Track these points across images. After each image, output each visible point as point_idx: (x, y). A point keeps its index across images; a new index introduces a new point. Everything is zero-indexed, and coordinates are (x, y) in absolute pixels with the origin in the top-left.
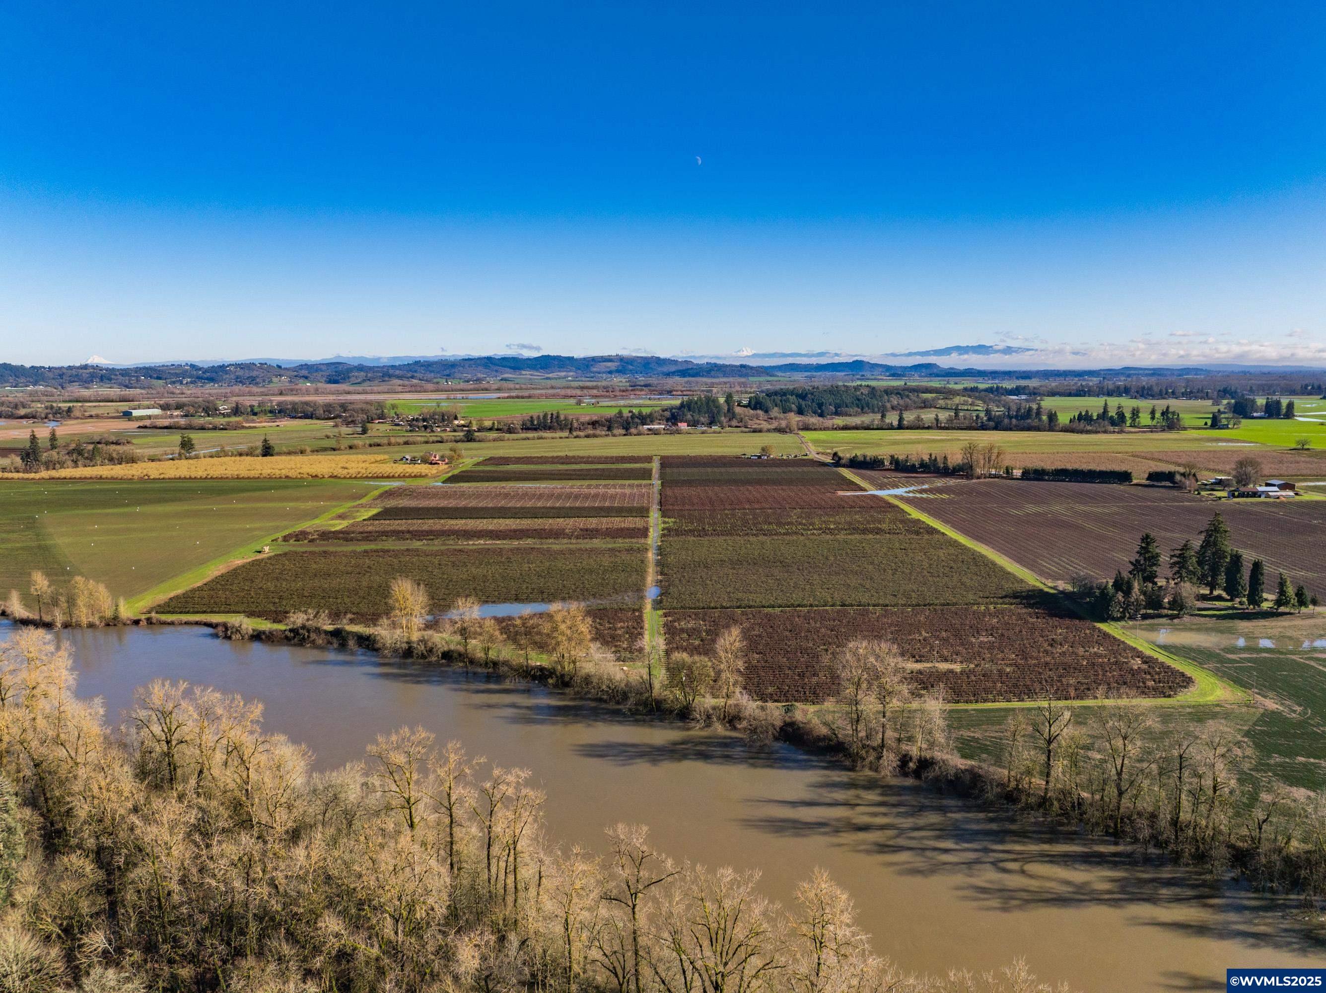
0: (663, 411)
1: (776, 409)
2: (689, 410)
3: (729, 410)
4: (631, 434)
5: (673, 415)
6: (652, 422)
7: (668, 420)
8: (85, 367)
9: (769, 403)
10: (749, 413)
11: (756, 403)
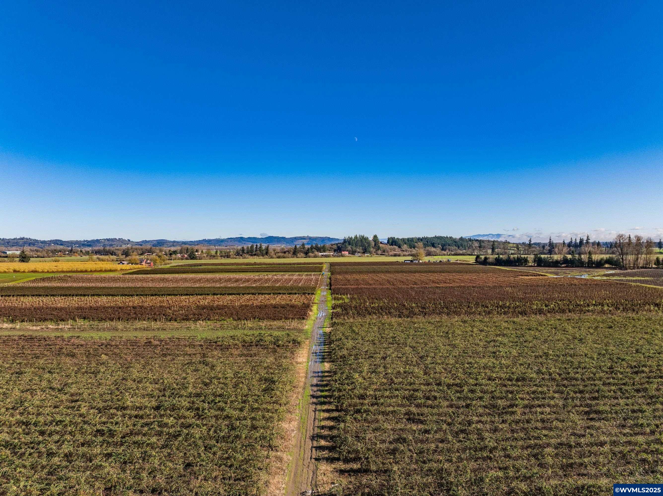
1: (405, 245)
2: (349, 244)
3: (375, 245)
4: (309, 257)
5: (338, 247)
6: (324, 251)
7: (335, 251)
9: (400, 242)
10: (388, 247)
11: (393, 242)
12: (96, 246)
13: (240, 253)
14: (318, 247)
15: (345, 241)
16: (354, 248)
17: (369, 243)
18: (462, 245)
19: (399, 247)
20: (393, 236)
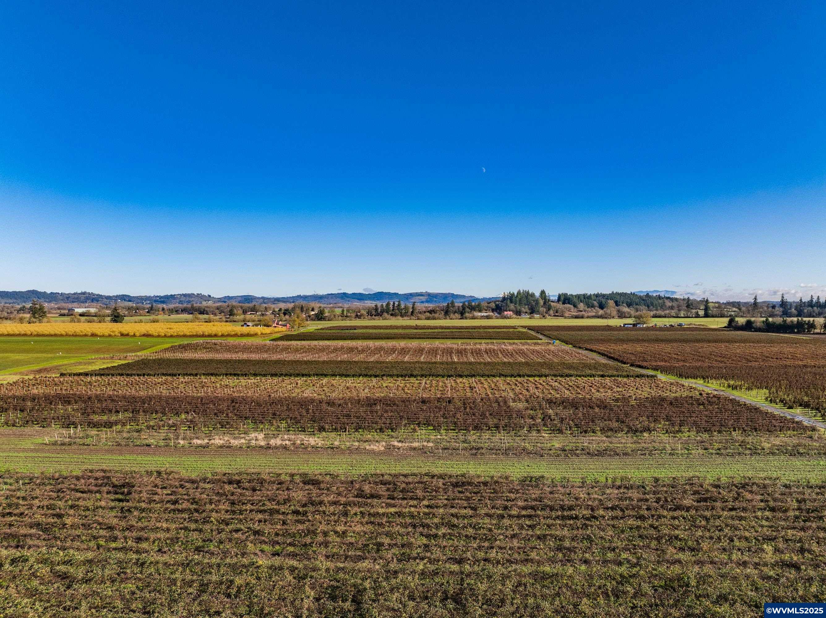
0: (489, 303)
1: (582, 304)
2: (511, 302)
3: (545, 303)
4: (466, 318)
5: (497, 306)
7: (493, 310)
8: (84, 293)
9: (575, 300)
10: (560, 306)
11: (565, 299)
12: (171, 303)
13: (376, 313)
14: (472, 306)
15: (504, 299)
16: (519, 308)
17: (537, 301)
18: (652, 304)
19: (575, 306)
20: (564, 292)
